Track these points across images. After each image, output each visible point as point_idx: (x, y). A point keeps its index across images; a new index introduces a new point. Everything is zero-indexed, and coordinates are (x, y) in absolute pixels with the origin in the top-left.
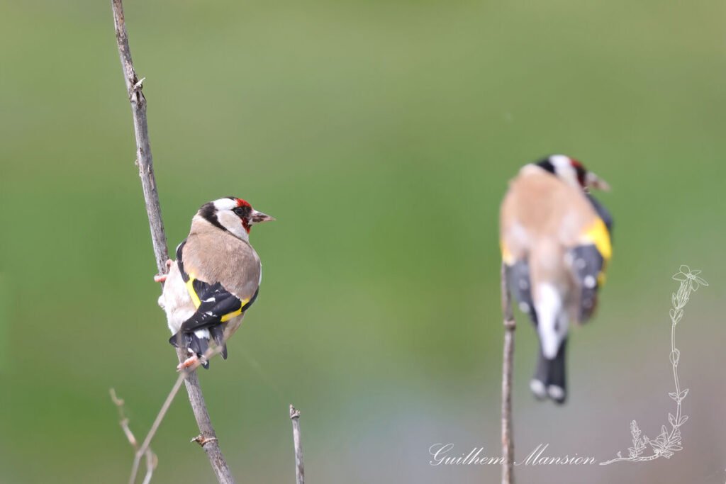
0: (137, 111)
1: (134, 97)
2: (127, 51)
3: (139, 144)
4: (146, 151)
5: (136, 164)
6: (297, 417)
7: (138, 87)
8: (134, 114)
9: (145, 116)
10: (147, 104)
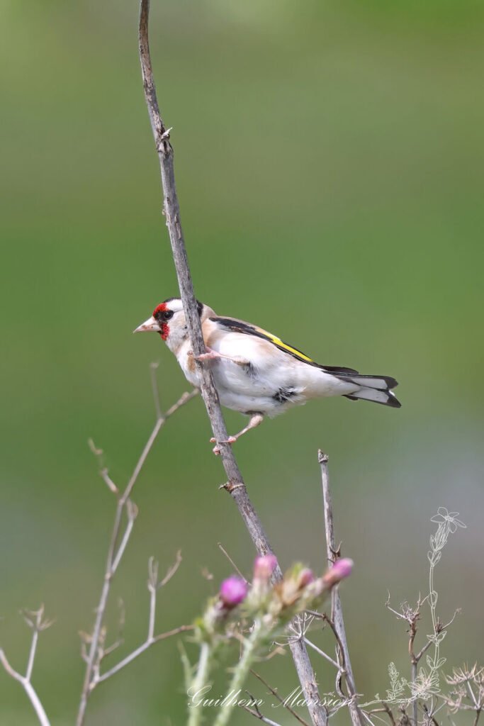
0: (165, 161)
1: (161, 147)
2: (154, 101)
3: (166, 193)
4: (173, 200)
5: (163, 213)
6: (325, 461)
7: (166, 137)
8: (161, 163)
9: (172, 165)
10: (174, 153)
